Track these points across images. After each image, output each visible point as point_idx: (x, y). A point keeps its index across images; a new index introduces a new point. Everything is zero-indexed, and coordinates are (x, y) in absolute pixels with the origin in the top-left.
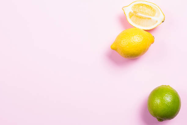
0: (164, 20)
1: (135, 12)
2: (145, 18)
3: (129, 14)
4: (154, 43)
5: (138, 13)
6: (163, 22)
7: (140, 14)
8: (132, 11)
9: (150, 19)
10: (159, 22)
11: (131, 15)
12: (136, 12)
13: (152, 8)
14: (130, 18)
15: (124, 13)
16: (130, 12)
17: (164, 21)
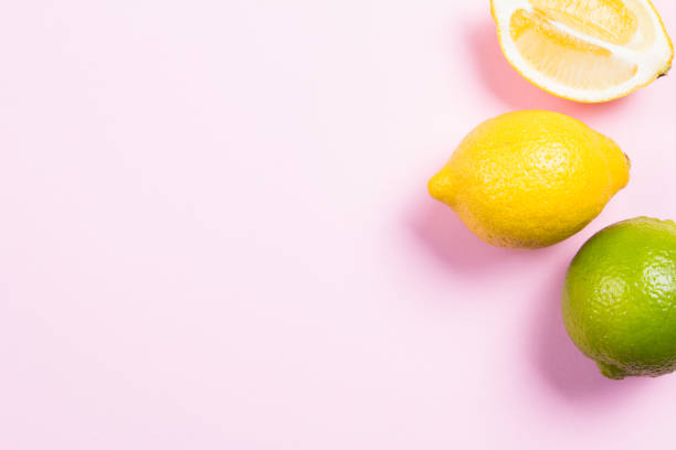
0: (669, 69)
1: (541, 14)
2: (585, 48)
3: (512, 19)
4: (628, 187)
5: (553, 19)
6: (663, 75)
7: (561, 27)
8: (528, 7)
9: (605, 52)
10: (645, 74)
11: (521, 23)
12: (543, 13)
13: (623, 5)
14: (515, 38)
15: (492, 12)
16: (518, 13)
17: (669, 73)
